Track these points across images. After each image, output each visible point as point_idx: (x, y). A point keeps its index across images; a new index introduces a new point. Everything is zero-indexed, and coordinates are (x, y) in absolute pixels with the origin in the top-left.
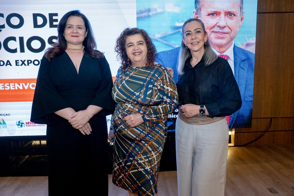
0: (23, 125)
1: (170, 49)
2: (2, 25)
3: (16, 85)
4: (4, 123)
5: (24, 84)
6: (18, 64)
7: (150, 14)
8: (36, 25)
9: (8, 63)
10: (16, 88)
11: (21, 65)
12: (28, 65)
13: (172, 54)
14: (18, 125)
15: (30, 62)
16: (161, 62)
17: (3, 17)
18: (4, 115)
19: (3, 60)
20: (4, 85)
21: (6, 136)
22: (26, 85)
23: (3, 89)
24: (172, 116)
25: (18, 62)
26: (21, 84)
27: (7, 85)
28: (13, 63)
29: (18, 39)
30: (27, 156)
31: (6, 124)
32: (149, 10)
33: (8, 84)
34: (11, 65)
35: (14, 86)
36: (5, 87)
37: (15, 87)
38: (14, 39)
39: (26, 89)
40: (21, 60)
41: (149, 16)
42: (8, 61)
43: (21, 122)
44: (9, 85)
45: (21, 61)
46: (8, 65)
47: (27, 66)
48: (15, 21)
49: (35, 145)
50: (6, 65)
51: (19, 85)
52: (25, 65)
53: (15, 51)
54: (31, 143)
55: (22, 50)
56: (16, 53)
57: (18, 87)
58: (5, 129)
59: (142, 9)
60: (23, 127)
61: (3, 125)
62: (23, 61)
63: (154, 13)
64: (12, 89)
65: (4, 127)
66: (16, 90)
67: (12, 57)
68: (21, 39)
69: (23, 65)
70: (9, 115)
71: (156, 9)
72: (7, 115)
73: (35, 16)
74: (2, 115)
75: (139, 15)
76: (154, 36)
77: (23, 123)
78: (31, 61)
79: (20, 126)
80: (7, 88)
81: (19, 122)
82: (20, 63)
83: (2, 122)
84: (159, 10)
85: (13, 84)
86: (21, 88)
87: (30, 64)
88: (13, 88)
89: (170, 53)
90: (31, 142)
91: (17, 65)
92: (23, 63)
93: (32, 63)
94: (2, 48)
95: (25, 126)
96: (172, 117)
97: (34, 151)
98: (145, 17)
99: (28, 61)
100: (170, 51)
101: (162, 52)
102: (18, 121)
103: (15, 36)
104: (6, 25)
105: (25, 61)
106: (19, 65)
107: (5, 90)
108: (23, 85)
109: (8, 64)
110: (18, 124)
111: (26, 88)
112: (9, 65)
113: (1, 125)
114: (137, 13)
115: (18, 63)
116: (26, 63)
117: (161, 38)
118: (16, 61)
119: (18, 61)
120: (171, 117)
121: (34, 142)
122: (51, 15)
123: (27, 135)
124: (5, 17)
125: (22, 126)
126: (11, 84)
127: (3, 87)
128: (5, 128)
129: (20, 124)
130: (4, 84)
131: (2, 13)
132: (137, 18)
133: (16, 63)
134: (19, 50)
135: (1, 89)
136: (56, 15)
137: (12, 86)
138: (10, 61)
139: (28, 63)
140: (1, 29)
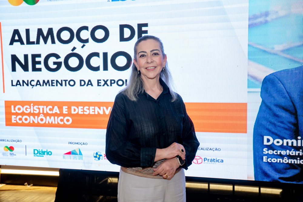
0: (100, 157)
1: (297, 66)
2: (86, 39)
3: (97, 108)
4: (80, 154)
5: (105, 108)
6: (100, 84)
7: (268, 19)
8: (122, 39)
9: (90, 83)
10: (96, 113)
11: (104, 85)
12: (111, 85)
13: (300, 73)
14: (96, 157)
15: (113, 82)
16: (283, 85)
17: (88, 30)
18: (81, 144)
19: (84, 80)
20: (83, 109)
21: (82, 170)
22: (107, 109)
23: (82, 113)
24: (298, 161)
25: (100, 82)
26: (102, 108)
27: (87, 109)
28: (95, 83)
29: (101, 55)
30: (101, 197)
31: (82, 155)
32: (267, 14)
33: (88, 107)
34: (92, 85)
35: (93, 110)
36: (84, 111)
37: (94, 112)
38: (97, 54)
40: (104, 79)
41: (266, 22)
42: (89, 81)
43: (99, 154)
44: (89, 109)
45: (104, 80)
46: (89, 86)
47: (110, 87)
48: (100, 34)
49: (111, 183)
50: (87, 85)
51: (100, 109)
52: (108, 85)
53: (97, 69)
54: (107, 181)
55: (106, 68)
56: (98, 71)
57: (98, 112)
58: (81, 161)
59: (257, 13)
60: (101, 159)
61: (79, 156)
62: (106, 80)
63: (274, 17)
64: (91, 113)
65: (80, 157)
66: (96, 114)
67: (94, 76)
68: (105, 55)
69: (106, 85)
70: (86, 144)
71: (277, 12)
72: (84, 144)
73: (122, 27)
74: (79, 144)
75: (251, 22)
76: (273, 48)
77: (101, 155)
78: (114, 81)
79: (97, 159)
80: (86, 112)
81: (97, 154)
82: (103, 83)
83: (78, 152)
84: (282, 13)
85: (93, 108)
86: (101, 112)
87: (112, 84)
88: (93, 112)
89: (297, 71)
90: (107, 179)
91: (98, 85)
92: (106, 82)
93: (116, 83)
94: (84, 65)
95: (103, 159)
96: (298, 163)
97: (110, 190)
98: (261, 23)
99: (111, 80)
100: (296, 69)
101: (284, 70)
102: (95, 153)
103: (98, 52)
104: (91, 40)
105: (107, 80)
106: (100, 86)
107: (84, 114)
108: (103, 109)
110: (95, 155)
111: (107, 112)
112: (91, 85)
113: (77, 155)
114: (250, 19)
115: (100, 83)
116: (109, 83)
117: (283, 51)
118: (98, 80)
119: (100, 80)
120: (296, 163)
121: (110, 179)
122: (140, 26)
123: (105, 171)
124: (90, 29)
125: (99, 159)
126: (91, 108)
127: (82, 110)
128: (81, 159)
129: (98, 156)
130: (84, 108)
131: (87, 26)
132: (249, 26)
133: (98, 83)
134: (102, 68)
135: (80, 113)
136: (146, 25)
137: (91, 110)
138: (91, 80)
139: (111, 83)
140: (85, 44)
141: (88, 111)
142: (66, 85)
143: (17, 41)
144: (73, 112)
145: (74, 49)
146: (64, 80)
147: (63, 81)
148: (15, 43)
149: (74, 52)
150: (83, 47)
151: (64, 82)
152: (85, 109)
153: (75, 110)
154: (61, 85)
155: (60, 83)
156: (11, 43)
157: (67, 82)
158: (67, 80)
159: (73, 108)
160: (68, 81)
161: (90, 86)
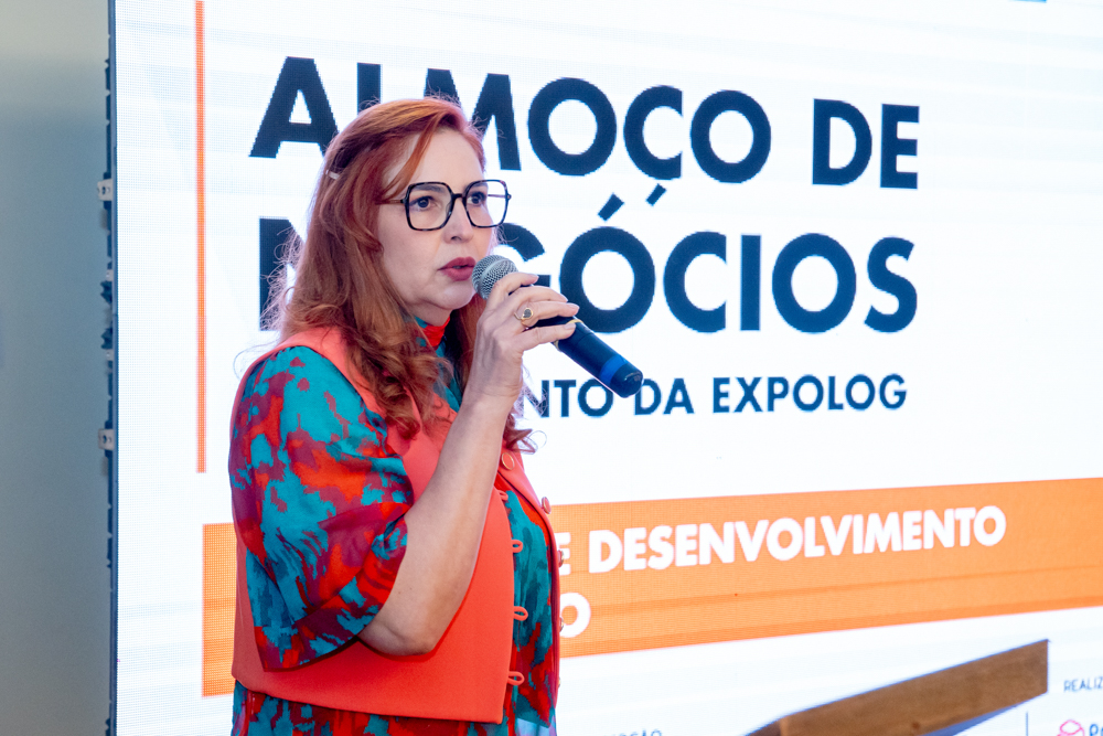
2: (672, 159)
3: (707, 530)
5: (742, 527)
6: (723, 402)
8: (824, 173)
10: (705, 559)
11: (740, 408)
12: (771, 408)
15: (778, 388)
17: (679, 108)
19: (654, 378)
20: (646, 541)
22: (752, 532)
23: (640, 564)
25: (723, 388)
26: (728, 527)
27: (663, 539)
28: (701, 395)
29: (734, 249)
33: (667, 531)
34: (690, 410)
35: (692, 545)
36: (649, 553)
37: (697, 551)
38: (710, 243)
39: (751, 562)
40: (741, 376)
42: (679, 385)
44: (672, 540)
45: (742, 381)
46: (675, 410)
47: (765, 414)
48: (732, 137)
50: (668, 411)
51: (720, 535)
52: (757, 408)
53: (710, 321)
55: (750, 320)
56: (720, 333)
62: (749, 382)
64: (682, 560)
68: (751, 246)
69: (749, 406)
73: (824, 114)
78: (783, 381)
80: (659, 555)
82: (735, 393)
85: (690, 530)
86: (727, 554)
87: (777, 402)
88: (688, 553)
91: (718, 408)
92: (749, 393)
93: (790, 395)
94: (655, 298)
99: (772, 381)
103: (722, 233)
104: (690, 163)
105: (756, 381)
106: (726, 409)
107: (648, 568)
108: (736, 536)
109: (679, 405)
111: (751, 554)
112: (683, 409)
115: (726, 395)
116: (761, 394)
118: (718, 382)
119: (726, 381)
124: (691, 105)
126: (685, 531)
127: (641, 549)
130: (649, 532)
131: (676, 86)
133: (718, 395)
134: (733, 316)
135: (633, 564)
136: (911, 114)
137: (684, 545)
138: (686, 382)
139: (772, 396)
140: (664, 183)
141: (665, 548)
142: (565, 412)
143: (299, 134)
144: (597, 565)
145: (613, 205)
146: (558, 383)
147: (551, 385)
148: (286, 147)
149: (615, 221)
150: (653, 199)
151: (555, 394)
152: (656, 543)
153: (606, 551)
154: (544, 409)
155: (539, 398)
156: (266, 145)
157: (574, 393)
158: (573, 383)
159: (597, 538)
160: (580, 384)
161: (679, 411)
